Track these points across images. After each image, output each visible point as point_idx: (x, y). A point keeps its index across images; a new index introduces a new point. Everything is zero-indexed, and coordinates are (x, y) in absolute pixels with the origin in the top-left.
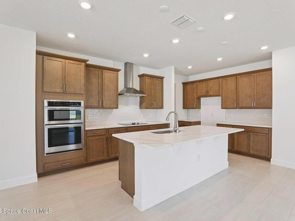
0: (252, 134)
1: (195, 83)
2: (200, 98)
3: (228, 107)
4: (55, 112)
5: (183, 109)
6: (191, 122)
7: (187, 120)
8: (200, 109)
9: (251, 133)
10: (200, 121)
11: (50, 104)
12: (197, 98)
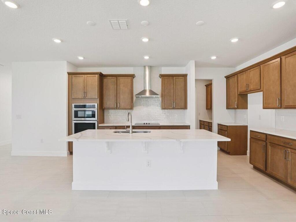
0: (290, 152)
1: (236, 76)
2: (247, 95)
3: (270, 106)
4: (79, 112)
5: (227, 109)
6: (227, 126)
7: (235, 123)
8: (247, 108)
9: (289, 150)
10: (247, 126)
11: (76, 107)
12: (239, 94)
